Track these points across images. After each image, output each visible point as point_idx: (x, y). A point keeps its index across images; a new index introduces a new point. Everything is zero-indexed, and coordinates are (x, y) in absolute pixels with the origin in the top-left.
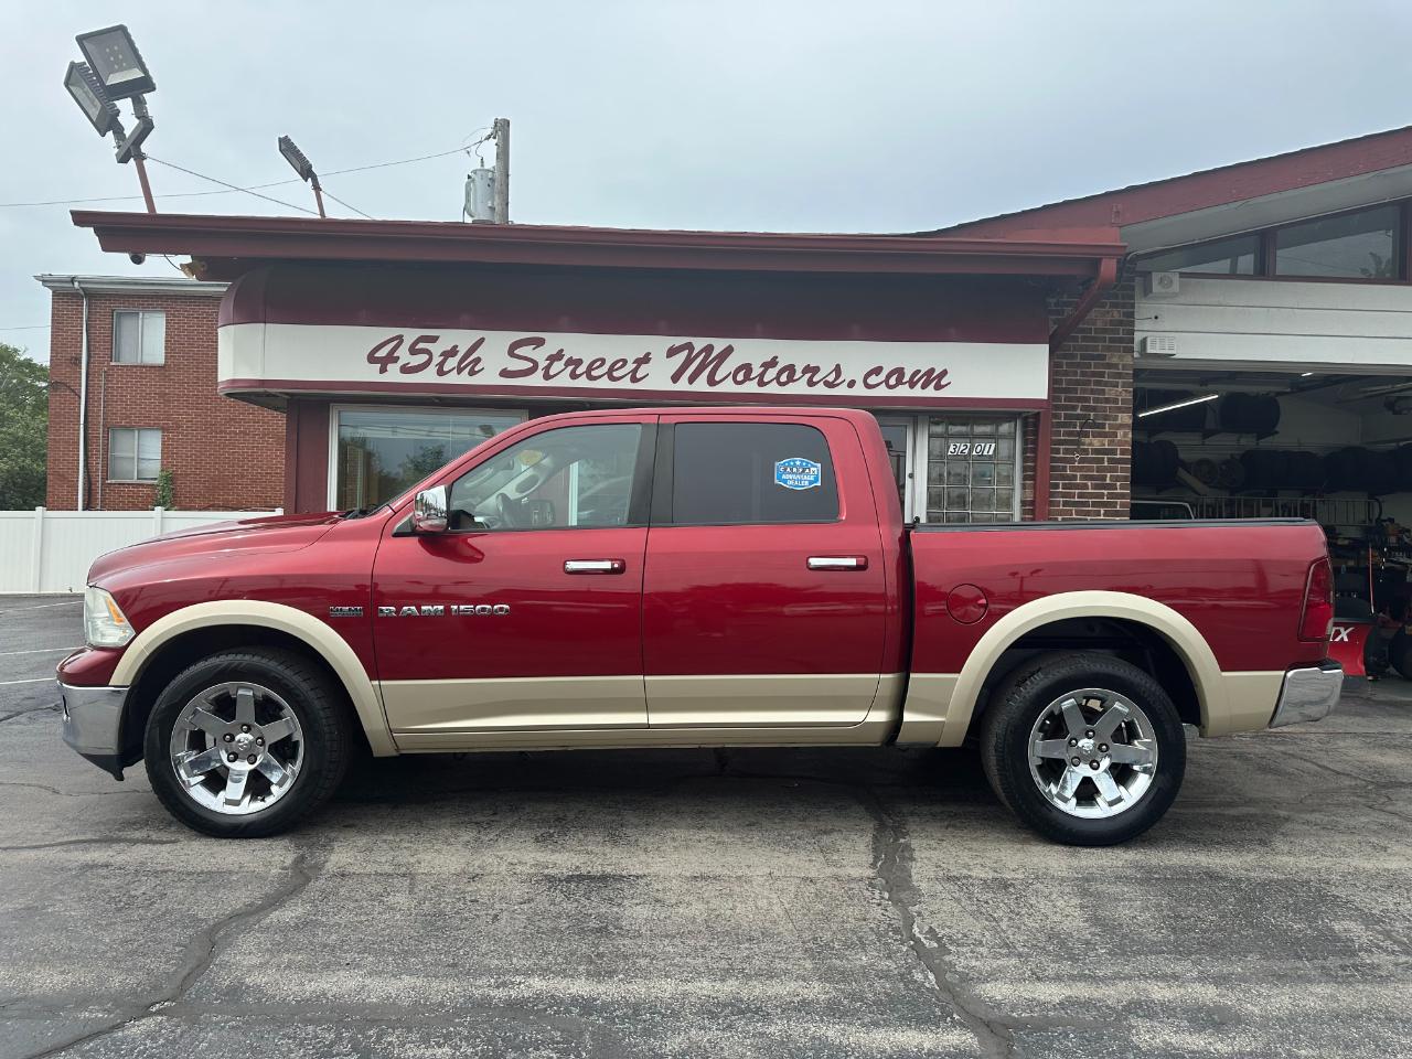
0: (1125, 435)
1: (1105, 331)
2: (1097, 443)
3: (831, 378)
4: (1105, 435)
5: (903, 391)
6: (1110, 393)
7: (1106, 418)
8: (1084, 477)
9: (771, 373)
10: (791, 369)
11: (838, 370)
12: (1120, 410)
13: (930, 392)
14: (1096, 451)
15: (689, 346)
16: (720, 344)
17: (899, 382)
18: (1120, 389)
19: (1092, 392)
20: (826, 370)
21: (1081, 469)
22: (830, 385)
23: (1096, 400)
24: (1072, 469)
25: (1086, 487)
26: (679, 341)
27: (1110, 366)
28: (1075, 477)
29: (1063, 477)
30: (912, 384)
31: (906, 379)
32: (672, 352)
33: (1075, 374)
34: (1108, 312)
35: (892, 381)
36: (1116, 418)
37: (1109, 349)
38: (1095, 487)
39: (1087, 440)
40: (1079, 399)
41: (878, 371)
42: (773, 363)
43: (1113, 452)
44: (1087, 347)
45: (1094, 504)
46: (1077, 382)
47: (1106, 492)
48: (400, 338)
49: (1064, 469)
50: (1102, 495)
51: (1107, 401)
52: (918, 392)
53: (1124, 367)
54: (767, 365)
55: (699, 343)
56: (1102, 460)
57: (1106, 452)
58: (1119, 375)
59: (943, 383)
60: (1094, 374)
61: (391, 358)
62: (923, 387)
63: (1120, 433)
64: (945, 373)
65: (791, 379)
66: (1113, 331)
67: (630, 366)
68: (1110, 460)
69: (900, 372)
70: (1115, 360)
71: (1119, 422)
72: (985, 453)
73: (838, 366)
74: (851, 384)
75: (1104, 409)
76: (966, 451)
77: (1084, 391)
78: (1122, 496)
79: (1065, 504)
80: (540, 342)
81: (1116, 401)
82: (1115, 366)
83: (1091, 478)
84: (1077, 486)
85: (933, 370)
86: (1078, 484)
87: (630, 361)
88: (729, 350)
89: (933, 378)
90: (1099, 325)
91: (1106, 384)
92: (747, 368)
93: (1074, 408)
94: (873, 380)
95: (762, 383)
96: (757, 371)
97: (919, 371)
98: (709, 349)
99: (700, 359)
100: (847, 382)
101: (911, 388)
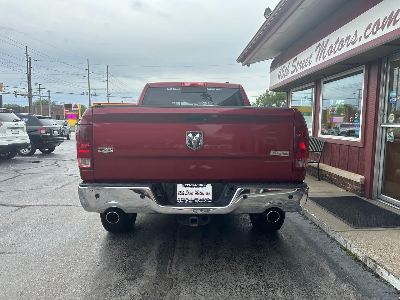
3: (353, 40)
9: (337, 46)
10: (342, 41)
11: (356, 34)
13: (391, 28)
15: (319, 45)
16: (325, 40)
17: (378, 29)
20: (352, 35)
22: (353, 43)
30: (383, 27)
31: (381, 25)
32: (316, 50)
35: (375, 29)
41: (369, 27)
42: (338, 40)
48: (281, 69)
54: (336, 43)
55: (322, 42)
59: (397, 19)
61: (280, 75)
62: (388, 27)
64: (398, 11)
67: (309, 59)
69: (378, 22)
73: (356, 31)
74: (360, 39)
80: (296, 59)
85: (392, 13)
89: (393, 18)
94: (367, 33)
95: (335, 52)
96: (333, 47)
99: (322, 49)
100: (358, 39)
101: (382, 30)
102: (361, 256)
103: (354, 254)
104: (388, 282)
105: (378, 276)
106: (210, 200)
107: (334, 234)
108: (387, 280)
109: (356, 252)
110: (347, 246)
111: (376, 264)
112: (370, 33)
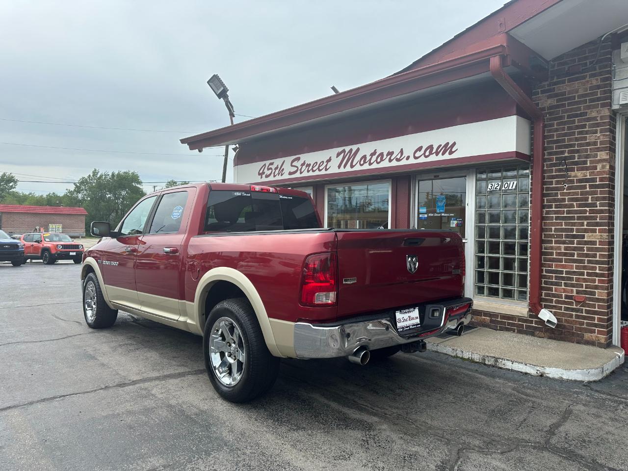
0: (603, 167)
1: (586, 95)
2: (580, 175)
3: (398, 157)
4: (587, 169)
5: (433, 158)
6: (590, 138)
7: (587, 157)
8: (570, 200)
9: (374, 158)
10: (382, 154)
11: (402, 152)
12: (599, 150)
13: (447, 156)
14: (580, 181)
15: (344, 151)
16: (354, 148)
17: (431, 153)
18: (598, 135)
19: (577, 139)
20: (397, 152)
21: (569, 194)
22: (398, 160)
23: (580, 145)
24: (562, 194)
25: (572, 206)
26: (340, 149)
27: (589, 120)
28: (564, 200)
29: (555, 201)
30: (437, 153)
31: (434, 150)
32: (338, 155)
33: (563, 129)
34: (588, 82)
35: (427, 153)
36: (596, 156)
37: (589, 107)
38: (579, 206)
39: (573, 174)
40: (566, 146)
41: (420, 149)
42: (375, 153)
43: (594, 180)
44: (571, 110)
45: (579, 218)
46: (565, 135)
47: (588, 209)
48: (265, 165)
49: (556, 195)
50: (585, 212)
51: (588, 144)
52: (440, 157)
53: (602, 118)
54: (372, 155)
55: (347, 149)
56: (585, 187)
57: (587, 180)
58: (598, 125)
59: (453, 150)
60: (577, 127)
61: (263, 173)
62: (443, 154)
63: (599, 167)
64: (454, 144)
65: (382, 160)
66: (592, 94)
67: (325, 164)
68: (591, 186)
69: (431, 147)
70: (594, 114)
71: (599, 158)
72: (510, 188)
73: (402, 149)
74: (408, 158)
75: (586, 150)
76: (498, 188)
77: (570, 140)
78: (601, 211)
79: (557, 218)
80: (298, 159)
81: (595, 143)
82: (595, 119)
83: (576, 200)
84: (566, 206)
85: (448, 143)
86: (566, 205)
87: (325, 161)
88: (358, 150)
89: (448, 148)
90: (581, 92)
91: (587, 132)
92: (364, 157)
93: (563, 152)
94: (417, 155)
95: (370, 164)
96: (368, 158)
97: (441, 145)
98: (351, 150)
99: (348, 156)
100: (406, 157)
101: (437, 155)
102: (476, 358)
103: (469, 358)
104: (512, 369)
105: (501, 368)
106: (418, 324)
107: (436, 347)
108: (510, 369)
109: (471, 356)
110: (457, 354)
111: (496, 360)
112: (421, 156)
